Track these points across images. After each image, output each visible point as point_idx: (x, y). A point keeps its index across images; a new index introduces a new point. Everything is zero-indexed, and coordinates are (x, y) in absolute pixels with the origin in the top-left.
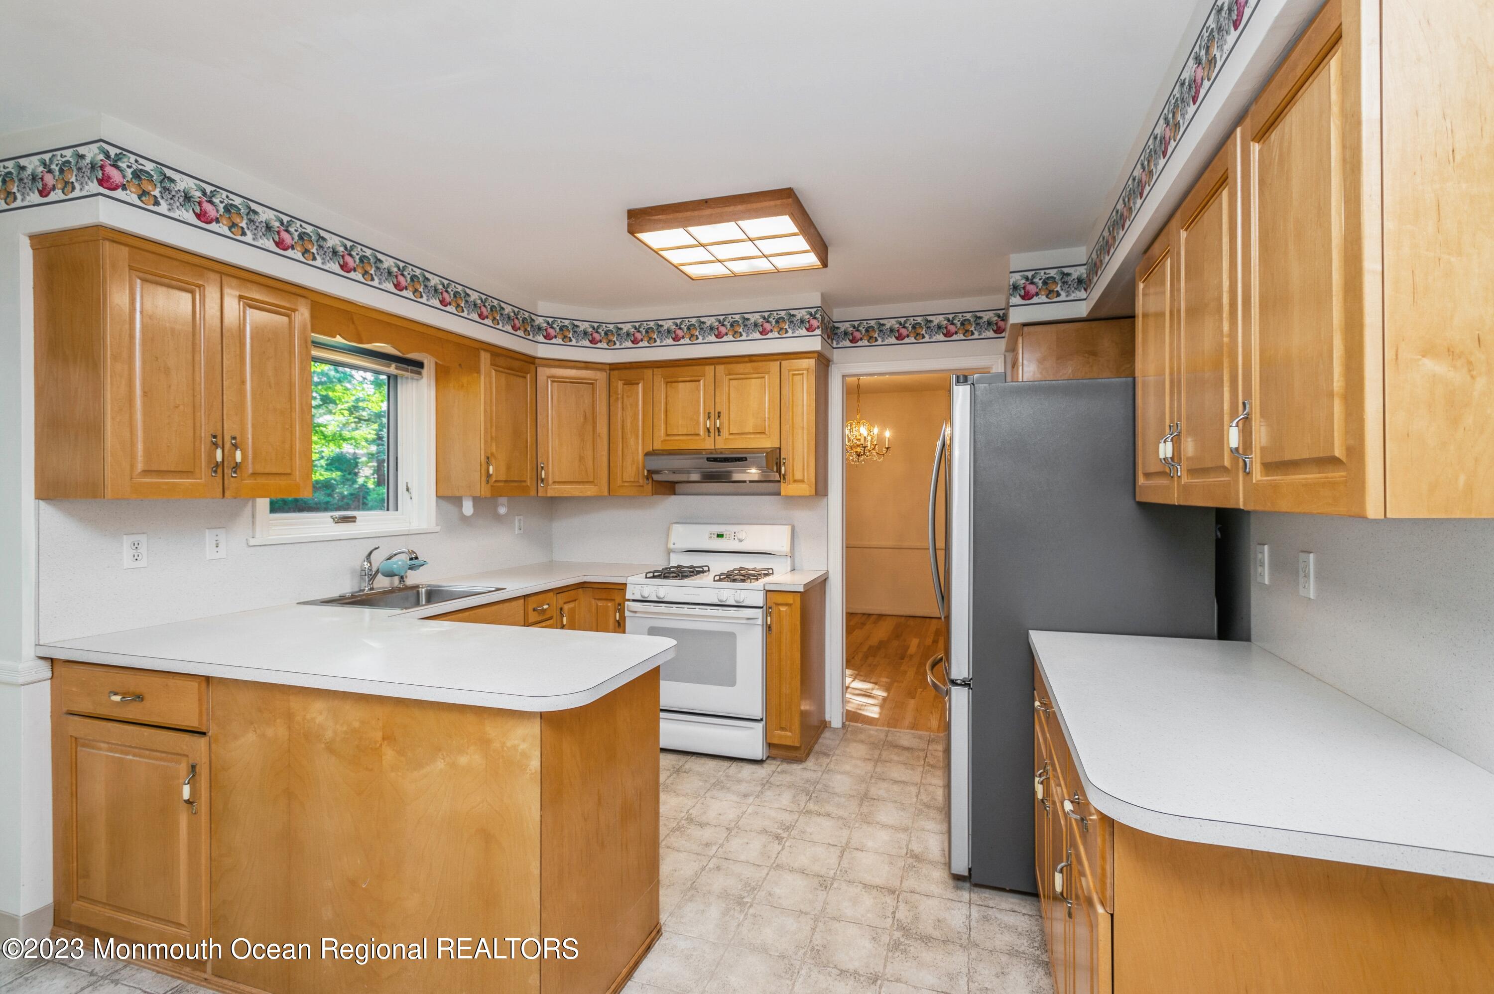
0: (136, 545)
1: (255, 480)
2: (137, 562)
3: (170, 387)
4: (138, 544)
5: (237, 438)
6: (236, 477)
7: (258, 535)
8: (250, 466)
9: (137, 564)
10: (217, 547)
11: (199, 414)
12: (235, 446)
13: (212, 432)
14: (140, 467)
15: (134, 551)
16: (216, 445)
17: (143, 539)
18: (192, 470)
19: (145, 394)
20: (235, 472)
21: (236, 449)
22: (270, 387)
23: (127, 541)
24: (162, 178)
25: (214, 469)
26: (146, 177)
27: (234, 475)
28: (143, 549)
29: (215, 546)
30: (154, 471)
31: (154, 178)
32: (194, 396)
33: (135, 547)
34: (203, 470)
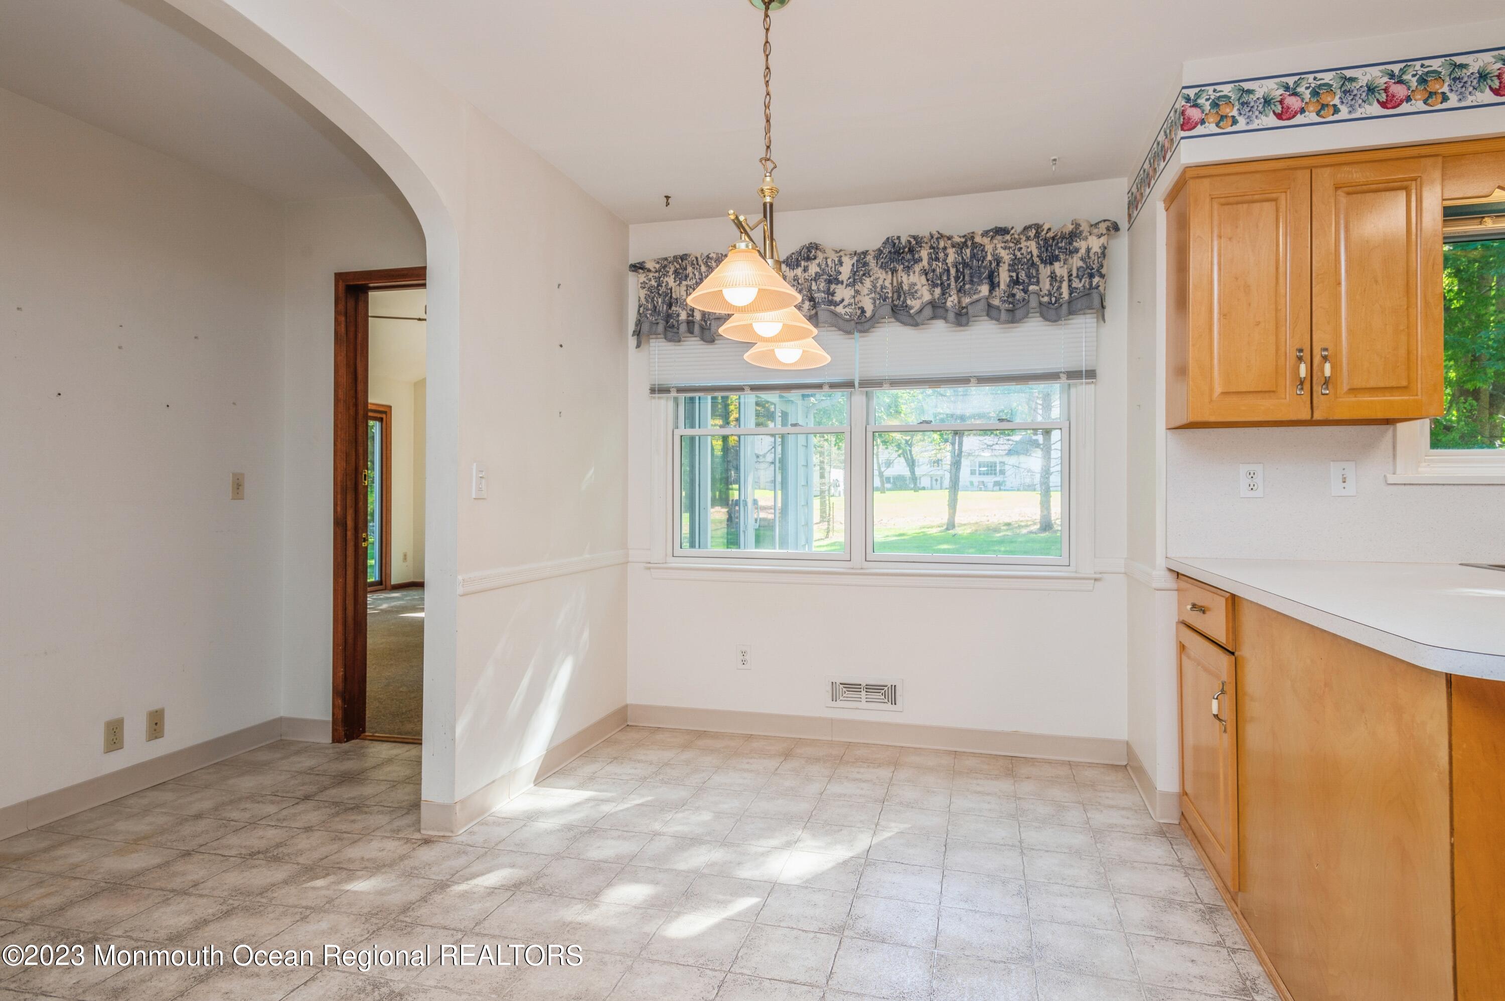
0: (1252, 475)
1: (1355, 397)
2: (1252, 491)
3: (1250, 304)
4: (1254, 474)
5: (1329, 349)
6: (1327, 394)
7: (1399, 470)
8: (1345, 381)
9: (1252, 494)
10: (1344, 482)
11: (1284, 328)
12: (1325, 358)
13: (1298, 347)
14: (1218, 389)
15: (1250, 481)
16: (1300, 359)
17: (1258, 468)
18: (1274, 389)
19: (1223, 315)
20: (1327, 388)
21: (1325, 362)
22: (1376, 282)
23: (1244, 469)
24: (1241, 93)
25: (1299, 387)
26: (1224, 101)
27: (1324, 392)
28: (1259, 479)
29: (1341, 481)
30: (1233, 392)
31: (1232, 98)
32: (1277, 310)
33: (1250, 476)
34: (1288, 389)
